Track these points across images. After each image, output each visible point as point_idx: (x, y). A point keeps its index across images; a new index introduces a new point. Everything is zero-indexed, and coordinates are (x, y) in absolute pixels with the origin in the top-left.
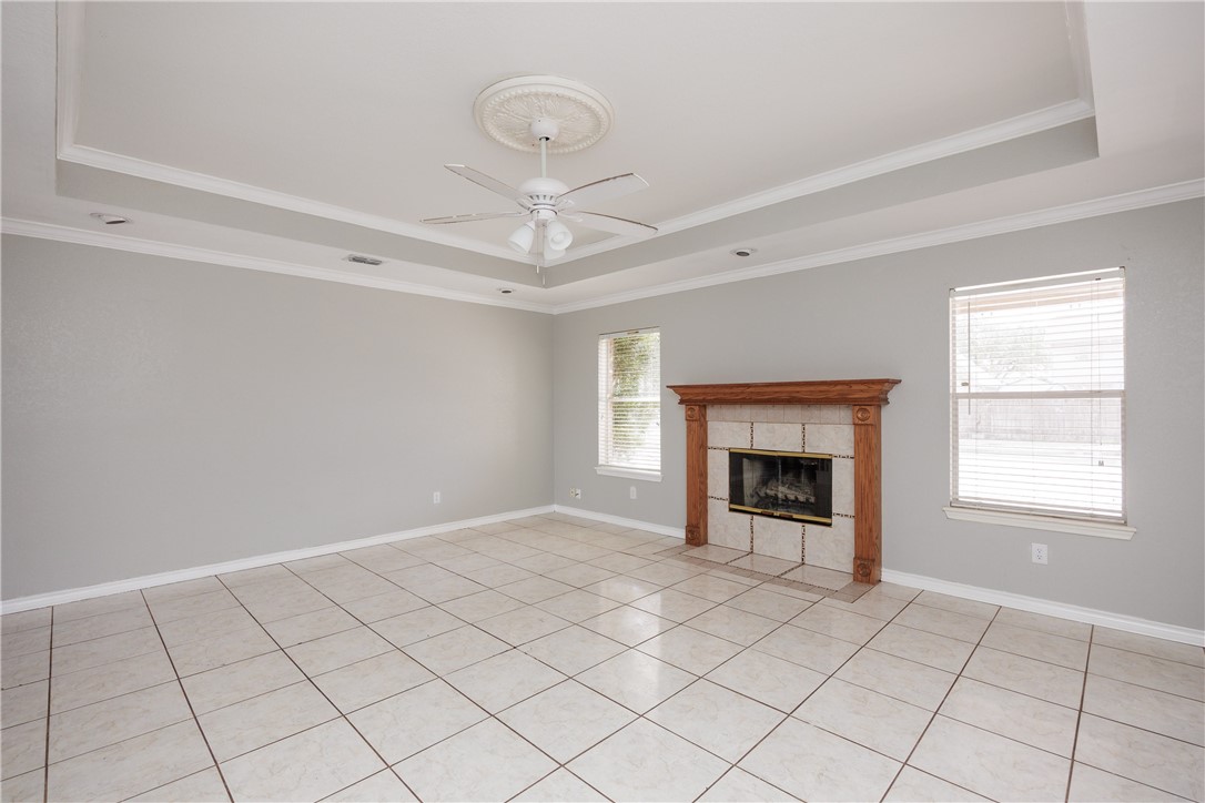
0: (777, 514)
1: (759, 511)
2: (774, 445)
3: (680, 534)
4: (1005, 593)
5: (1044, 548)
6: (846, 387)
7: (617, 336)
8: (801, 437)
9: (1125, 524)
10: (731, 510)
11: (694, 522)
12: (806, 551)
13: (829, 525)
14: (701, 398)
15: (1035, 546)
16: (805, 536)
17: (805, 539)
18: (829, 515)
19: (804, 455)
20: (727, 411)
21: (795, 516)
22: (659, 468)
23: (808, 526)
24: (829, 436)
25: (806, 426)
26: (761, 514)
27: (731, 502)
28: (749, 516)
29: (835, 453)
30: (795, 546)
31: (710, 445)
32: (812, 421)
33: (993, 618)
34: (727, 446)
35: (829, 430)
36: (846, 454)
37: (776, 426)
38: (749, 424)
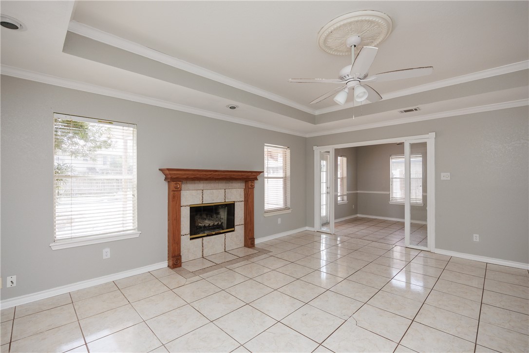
0: (214, 233)
1: (206, 234)
2: (213, 200)
5: (279, 219)
8: (224, 195)
9: (290, 209)
10: (191, 239)
11: (176, 254)
12: (226, 246)
13: (233, 231)
16: (226, 239)
17: (226, 241)
18: (233, 226)
19: (226, 203)
20: (190, 185)
21: (221, 231)
23: (227, 234)
24: (235, 194)
25: (226, 190)
26: (207, 236)
27: (191, 234)
28: (201, 239)
29: (236, 200)
30: (222, 245)
31: (182, 204)
32: (228, 188)
33: (283, 241)
34: (189, 204)
35: (234, 191)
36: (241, 200)
37: (214, 191)
38: (201, 191)
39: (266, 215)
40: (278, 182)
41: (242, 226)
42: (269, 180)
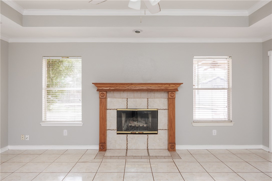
0: (137, 132)
1: (130, 132)
2: (136, 107)
3: (97, 147)
4: (207, 145)
5: (215, 131)
6: (168, 85)
7: (48, 58)
8: (147, 103)
9: (231, 122)
10: (118, 134)
11: (103, 141)
12: (149, 145)
13: (157, 134)
14: (108, 88)
15: (214, 131)
16: (148, 139)
17: (148, 140)
18: (157, 130)
19: (148, 110)
20: (116, 94)
21: (144, 132)
22: (81, 120)
23: (149, 135)
24: (158, 102)
25: (149, 99)
26: (131, 133)
27: (117, 131)
28: (126, 135)
29: (159, 108)
30: (145, 143)
31: (108, 108)
32: (151, 97)
33: (211, 153)
34: (116, 108)
35: (157, 100)
36: (164, 108)
37: (137, 99)
38: (126, 99)
39: (195, 124)
40: (213, 93)
41: (165, 131)
42: (199, 91)
